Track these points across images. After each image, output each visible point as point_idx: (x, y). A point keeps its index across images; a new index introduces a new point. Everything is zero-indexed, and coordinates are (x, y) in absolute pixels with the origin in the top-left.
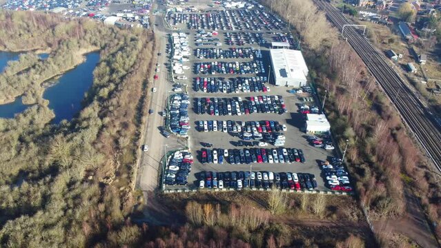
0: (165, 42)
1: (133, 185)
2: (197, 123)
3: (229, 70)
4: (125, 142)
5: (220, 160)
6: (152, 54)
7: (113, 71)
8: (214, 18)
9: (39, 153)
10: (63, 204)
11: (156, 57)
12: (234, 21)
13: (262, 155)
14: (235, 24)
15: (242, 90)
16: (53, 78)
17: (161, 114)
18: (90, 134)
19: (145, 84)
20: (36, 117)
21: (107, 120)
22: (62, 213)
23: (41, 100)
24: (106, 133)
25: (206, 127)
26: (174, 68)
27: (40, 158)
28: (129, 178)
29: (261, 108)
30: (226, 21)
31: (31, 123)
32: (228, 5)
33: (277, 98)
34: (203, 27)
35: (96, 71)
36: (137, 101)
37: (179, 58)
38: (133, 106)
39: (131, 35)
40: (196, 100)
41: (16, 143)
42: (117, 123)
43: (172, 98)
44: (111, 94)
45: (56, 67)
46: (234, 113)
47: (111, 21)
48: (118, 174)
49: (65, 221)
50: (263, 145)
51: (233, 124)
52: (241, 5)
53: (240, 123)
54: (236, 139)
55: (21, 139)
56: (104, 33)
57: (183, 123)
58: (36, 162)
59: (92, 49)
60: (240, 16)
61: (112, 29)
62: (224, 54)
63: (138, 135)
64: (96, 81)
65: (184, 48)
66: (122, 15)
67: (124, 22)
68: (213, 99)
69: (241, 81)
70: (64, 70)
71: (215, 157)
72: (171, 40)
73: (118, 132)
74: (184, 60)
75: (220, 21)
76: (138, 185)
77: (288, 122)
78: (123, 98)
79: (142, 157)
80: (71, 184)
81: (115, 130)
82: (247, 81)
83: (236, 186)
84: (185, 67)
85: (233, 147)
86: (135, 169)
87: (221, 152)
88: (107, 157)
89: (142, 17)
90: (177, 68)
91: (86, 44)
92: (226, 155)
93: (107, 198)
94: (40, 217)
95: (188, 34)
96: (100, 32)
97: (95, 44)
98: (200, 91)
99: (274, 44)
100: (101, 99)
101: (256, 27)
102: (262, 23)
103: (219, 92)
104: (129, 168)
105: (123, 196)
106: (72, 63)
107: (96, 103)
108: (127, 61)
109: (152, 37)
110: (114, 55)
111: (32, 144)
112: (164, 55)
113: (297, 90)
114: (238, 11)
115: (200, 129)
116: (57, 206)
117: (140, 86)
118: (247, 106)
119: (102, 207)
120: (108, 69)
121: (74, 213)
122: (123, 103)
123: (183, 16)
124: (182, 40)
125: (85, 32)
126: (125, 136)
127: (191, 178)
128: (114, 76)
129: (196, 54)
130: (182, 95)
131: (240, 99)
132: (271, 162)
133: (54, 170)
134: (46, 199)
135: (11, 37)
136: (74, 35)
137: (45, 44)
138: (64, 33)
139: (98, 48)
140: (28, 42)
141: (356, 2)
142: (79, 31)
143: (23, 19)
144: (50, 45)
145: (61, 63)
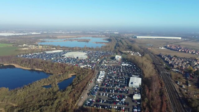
0: (97, 73)
1: (76, 104)
2: (99, 93)
3: (115, 82)
4: (77, 95)
5: (102, 102)
6: (92, 76)
7: (79, 79)
8: (116, 68)
9: (53, 95)
10: (56, 105)
11: (93, 76)
12: (123, 69)
13: (116, 103)
14: (123, 70)
15: (117, 87)
16: (61, 81)
17: (89, 90)
18: (67, 92)
19: (87, 83)
20: (54, 88)
21: (73, 90)
22: (56, 107)
23: (56, 85)
24: (72, 93)
25: (101, 94)
26: (97, 80)
27: (53, 96)
28: (75, 103)
29: (121, 92)
30: (120, 69)
31: (53, 90)
32: (123, 65)
33: (127, 90)
34: (111, 70)
35: (74, 79)
36: (83, 87)
37: (100, 77)
38: (82, 88)
39: (87, 71)
40: (101, 88)
41: (48, 92)
42: (76, 91)
43: (94, 87)
44: (76, 84)
45: (63, 78)
46: (112, 92)
47: (82, 67)
48: (72, 102)
49: (56, 108)
50: (117, 100)
51: (110, 94)
52: (127, 65)
53: (112, 95)
54: (109, 98)
55: (49, 92)
56: (79, 70)
57: (95, 93)
58: (52, 97)
59: (74, 74)
60: (126, 68)
61: (82, 69)
62: (115, 78)
63: (81, 94)
64: (73, 81)
65: (103, 75)
66: (86, 65)
67: (86, 67)
68: (106, 89)
69: (118, 85)
70: (65, 79)
71: (101, 101)
72: (99, 73)
73: (76, 93)
74: (101, 78)
75: (118, 69)
76: (77, 105)
77: (128, 96)
78: (79, 85)
79: (80, 99)
80: (59, 102)
81: (75, 92)
82: (119, 85)
83: (104, 108)
84: (101, 80)
85: (108, 100)
86: (77, 101)
87: (103, 101)
88: (70, 98)
89: (92, 66)
90: (98, 80)
91: (73, 72)
92: (105, 101)
93: (68, 105)
94: (50, 106)
95: (105, 72)
96: (78, 69)
97: (76, 73)
98: (103, 86)
99: (133, 76)
100: (73, 86)
101: (130, 71)
102: (132, 70)
103: (109, 87)
104: (76, 101)
105: (72, 106)
106: (68, 77)
107: (71, 86)
108: (84, 77)
109: (93, 72)
110: (80, 76)
111: (52, 93)
112: (96, 76)
113: (135, 88)
114: (126, 66)
115: (99, 95)
116: (55, 105)
117: (86, 83)
118: (117, 91)
119: (66, 107)
120: (77, 79)
121: (59, 107)
122: (79, 86)
123: (106, 67)
124: (103, 73)
125: (74, 69)
126: (77, 94)
127: (92, 105)
128: (79, 80)
129: (106, 77)
130: (97, 87)
131: (115, 89)
132: (118, 104)
133: (56, 99)
134: (52, 104)
135: (52, 69)
136: (70, 70)
137: (61, 72)
138: (67, 69)
139: (76, 74)
140: (56, 71)
141: (173, 66)
142: (72, 69)
143: (56, 65)
144: (62, 72)
145: (64, 77)
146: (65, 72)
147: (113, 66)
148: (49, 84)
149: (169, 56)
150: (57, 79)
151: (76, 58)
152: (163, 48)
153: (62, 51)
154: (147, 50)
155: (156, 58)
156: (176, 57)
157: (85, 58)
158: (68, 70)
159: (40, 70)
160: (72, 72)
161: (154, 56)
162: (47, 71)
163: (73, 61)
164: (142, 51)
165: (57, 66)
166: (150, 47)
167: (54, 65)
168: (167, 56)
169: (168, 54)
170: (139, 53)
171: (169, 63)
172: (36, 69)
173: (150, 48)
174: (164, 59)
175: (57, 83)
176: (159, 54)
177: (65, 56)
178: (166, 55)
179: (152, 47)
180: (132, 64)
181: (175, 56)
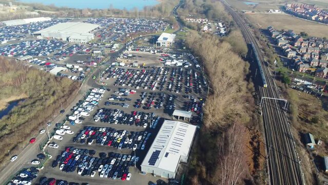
52: (180, 63)
141: (297, 68)
147: (141, 66)
149: (288, 34)
151: (64, 39)
152: (277, 11)
154: (241, 16)
155: (258, 38)
156: (306, 35)
157: (86, 42)
161: (255, 33)
164: (231, 19)
166: (249, 9)
168: (285, 35)
169: (287, 28)
170: (221, 26)
171: (286, 56)
173: (250, 12)
174: (275, 42)
176: (266, 28)
177: (40, 34)
178: (283, 31)
179: (254, 8)
180: (192, 61)
181: (302, 34)
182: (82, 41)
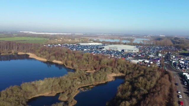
11: (174, 85)
16: (88, 86)
35: (120, 87)
39: (149, 70)
45: (93, 80)
47: (135, 62)
56: (130, 66)
59: (119, 74)
61: (135, 65)
70: (97, 83)
91: (117, 70)
96: (127, 66)
97: (123, 72)
106: (105, 80)
109: (166, 73)
120: (130, 87)
125: (118, 65)
128: (136, 92)
135: (78, 62)
136: (111, 65)
137: (93, 68)
138: (106, 64)
139: (124, 75)
140: (85, 66)
142: (114, 64)
143: (87, 56)
144: (95, 69)
145: (98, 78)
146: (101, 68)
148: (54, 95)
150: (79, 83)
151: (120, 51)
153: (101, 44)
158: (106, 66)
159: (60, 62)
160: (115, 69)
162: (69, 64)
163: (116, 54)
165: (88, 59)
167: (84, 57)
172: (55, 61)
175: (75, 94)
177: (104, 48)
182: (134, 51)
